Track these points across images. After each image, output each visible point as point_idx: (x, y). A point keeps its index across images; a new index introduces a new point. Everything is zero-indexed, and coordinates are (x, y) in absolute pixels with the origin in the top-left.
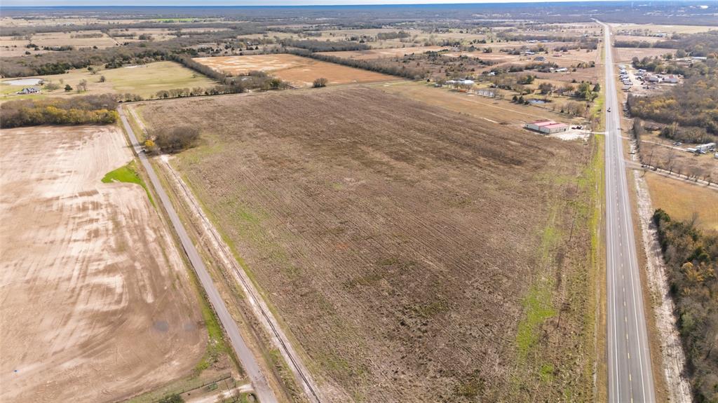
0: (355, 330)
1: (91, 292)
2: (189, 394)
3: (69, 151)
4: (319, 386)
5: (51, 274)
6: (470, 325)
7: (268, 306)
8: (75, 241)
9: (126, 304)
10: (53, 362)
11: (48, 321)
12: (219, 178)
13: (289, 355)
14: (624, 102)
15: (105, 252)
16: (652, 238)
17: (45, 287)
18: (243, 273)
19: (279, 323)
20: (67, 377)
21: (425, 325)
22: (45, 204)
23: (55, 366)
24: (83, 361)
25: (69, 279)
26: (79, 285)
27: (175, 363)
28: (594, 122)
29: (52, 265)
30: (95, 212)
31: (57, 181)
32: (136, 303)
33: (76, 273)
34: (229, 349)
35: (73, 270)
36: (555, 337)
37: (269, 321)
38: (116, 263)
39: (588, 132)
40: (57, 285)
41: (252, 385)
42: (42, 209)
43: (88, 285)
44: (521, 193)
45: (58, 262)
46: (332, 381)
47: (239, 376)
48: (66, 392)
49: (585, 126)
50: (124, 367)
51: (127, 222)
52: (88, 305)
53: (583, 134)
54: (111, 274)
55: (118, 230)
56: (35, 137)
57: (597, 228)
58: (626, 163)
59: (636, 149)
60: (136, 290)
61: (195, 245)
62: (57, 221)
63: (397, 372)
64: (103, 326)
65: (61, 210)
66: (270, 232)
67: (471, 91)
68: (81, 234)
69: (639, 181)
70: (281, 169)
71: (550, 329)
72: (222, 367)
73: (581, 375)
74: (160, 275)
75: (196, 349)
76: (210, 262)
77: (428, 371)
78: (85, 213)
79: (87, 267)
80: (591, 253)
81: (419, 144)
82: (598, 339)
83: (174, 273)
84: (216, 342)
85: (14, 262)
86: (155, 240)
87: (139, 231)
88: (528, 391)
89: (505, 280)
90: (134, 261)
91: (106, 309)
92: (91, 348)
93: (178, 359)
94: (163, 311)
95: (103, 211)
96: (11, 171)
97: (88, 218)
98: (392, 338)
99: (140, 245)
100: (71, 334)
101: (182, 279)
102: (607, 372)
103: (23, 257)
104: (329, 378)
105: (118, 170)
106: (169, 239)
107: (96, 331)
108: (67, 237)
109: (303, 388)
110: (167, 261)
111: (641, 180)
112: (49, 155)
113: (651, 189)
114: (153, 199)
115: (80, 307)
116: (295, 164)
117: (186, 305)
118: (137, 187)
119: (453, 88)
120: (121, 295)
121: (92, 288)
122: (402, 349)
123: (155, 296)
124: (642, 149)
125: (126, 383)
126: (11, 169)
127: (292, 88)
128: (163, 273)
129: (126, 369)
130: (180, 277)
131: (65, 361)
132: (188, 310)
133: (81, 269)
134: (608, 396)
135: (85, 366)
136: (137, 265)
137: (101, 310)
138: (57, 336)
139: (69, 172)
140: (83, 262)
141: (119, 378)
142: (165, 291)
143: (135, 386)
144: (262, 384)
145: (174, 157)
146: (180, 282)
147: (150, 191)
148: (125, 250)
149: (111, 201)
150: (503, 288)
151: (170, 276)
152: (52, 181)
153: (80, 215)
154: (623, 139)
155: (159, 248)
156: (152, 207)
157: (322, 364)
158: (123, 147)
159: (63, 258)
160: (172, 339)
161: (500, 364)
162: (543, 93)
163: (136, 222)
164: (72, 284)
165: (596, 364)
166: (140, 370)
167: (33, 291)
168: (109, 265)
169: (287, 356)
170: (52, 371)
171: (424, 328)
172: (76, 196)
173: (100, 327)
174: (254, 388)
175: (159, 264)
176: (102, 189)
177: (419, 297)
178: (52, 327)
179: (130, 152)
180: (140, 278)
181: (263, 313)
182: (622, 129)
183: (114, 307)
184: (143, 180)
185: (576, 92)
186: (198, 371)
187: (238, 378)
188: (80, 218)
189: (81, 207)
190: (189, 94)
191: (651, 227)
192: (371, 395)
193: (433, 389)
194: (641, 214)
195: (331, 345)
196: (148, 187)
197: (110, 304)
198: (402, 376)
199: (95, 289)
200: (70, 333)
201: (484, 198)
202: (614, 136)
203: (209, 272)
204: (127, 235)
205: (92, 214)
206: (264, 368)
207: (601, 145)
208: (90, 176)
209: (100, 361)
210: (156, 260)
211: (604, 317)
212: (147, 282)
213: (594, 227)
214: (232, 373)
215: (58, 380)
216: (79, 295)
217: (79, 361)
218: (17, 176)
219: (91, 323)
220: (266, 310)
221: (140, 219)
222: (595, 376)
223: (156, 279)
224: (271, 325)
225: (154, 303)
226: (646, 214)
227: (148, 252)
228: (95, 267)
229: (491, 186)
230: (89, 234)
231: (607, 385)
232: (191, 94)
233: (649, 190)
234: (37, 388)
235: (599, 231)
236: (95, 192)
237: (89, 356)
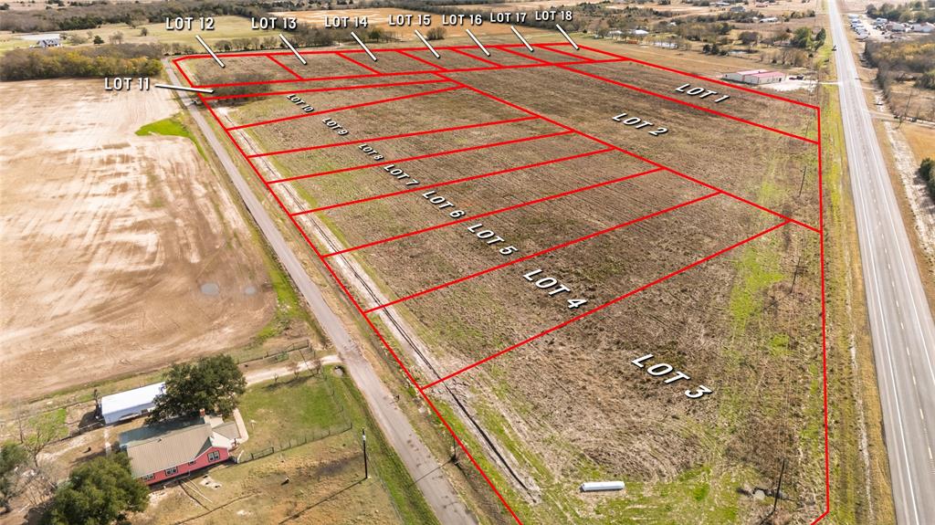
0: (490, 296)
1: (112, 250)
2: (246, 366)
3: (93, 103)
4: (437, 358)
5: (59, 231)
6: (659, 290)
7: (364, 268)
8: (94, 195)
9: (161, 265)
10: (51, 327)
11: (49, 281)
12: (295, 131)
13: (394, 323)
14: (861, 52)
15: (135, 207)
16: (920, 194)
17: (48, 244)
18: (329, 233)
19: (379, 286)
20: (71, 344)
21: (593, 290)
22: (56, 157)
23: (55, 331)
24: (96, 326)
25: (82, 236)
26: (96, 242)
27: (228, 330)
28: (822, 72)
29: (60, 220)
30: (125, 166)
31: (73, 133)
32: (175, 262)
33: (92, 230)
34: (306, 315)
35: (89, 226)
36: (789, 305)
37: (364, 284)
38: (150, 220)
39: (813, 82)
40: (66, 242)
41: (340, 356)
42: (53, 161)
43: (109, 243)
44: (723, 146)
45: (68, 218)
46: (457, 352)
47: (320, 345)
48: (68, 362)
49: (809, 77)
50: (154, 334)
51: (168, 177)
52: (107, 264)
53: (808, 84)
54: (141, 231)
55: (155, 185)
56: (49, 90)
57: (837, 184)
58: (871, 114)
59: (883, 100)
60: (176, 249)
61: (260, 200)
62: (72, 174)
63: (552, 343)
64: (127, 288)
65: (78, 163)
66: (366, 188)
67: (644, 42)
68: (105, 187)
69: (892, 134)
70: (384, 122)
71: (780, 295)
72: (296, 334)
73: (832, 348)
74: (211, 233)
75: (259, 315)
76: (282, 219)
77: (599, 342)
78: (110, 166)
79: (108, 223)
80: (832, 211)
81: (575, 96)
82: (853, 307)
83: (231, 232)
84: (288, 307)
85: (8, 217)
86: (205, 196)
87: (183, 186)
88: (753, 367)
89: (707, 240)
90: (175, 217)
91: (131, 269)
92: (108, 312)
93: (232, 325)
94: (213, 272)
95: (136, 164)
96: (16, 124)
97: (114, 172)
98: (543, 305)
99: (184, 201)
100: (80, 297)
101: (241, 237)
102: (871, 345)
103: (20, 212)
104: (452, 349)
105: (159, 122)
106: (224, 195)
107: (116, 293)
108: (84, 191)
109: (414, 362)
110: (221, 217)
111: (895, 132)
112: (68, 108)
113: (912, 141)
114: (205, 152)
115: (96, 266)
116: (402, 117)
117: (245, 266)
118: (183, 140)
119: (619, 39)
120: (154, 254)
121: (114, 245)
122: (559, 317)
123: (202, 255)
124: (892, 99)
125: (156, 352)
126: (13, 122)
127: (397, 40)
128: (214, 231)
129: (157, 336)
130: (238, 235)
131: (70, 326)
132: (249, 271)
133: (100, 226)
134: (876, 374)
135: (97, 332)
136: (179, 222)
137: (125, 270)
138: (60, 298)
139: (91, 124)
140: (103, 218)
141: (145, 346)
142: (216, 250)
143: (169, 355)
144: (354, 354)
145: (237, 109)
146: (238, 241)
147: (201, 145)
148: (163, 206)
149: (147, 154)
150: (705, 248)
151: (225, 234)
152: (68, 133)
153: (104, 168)
154: (863, 89)
155: (210, 204)
156: (202, 161)
157: (442, 333)
158: (167, 100)
159: (76, 213)
160: (224, 304)
161: (707, 335)
162: (744, 44)
163: (180, 176)
164: (86, 241)
165: (853, 336)
166: (176, 338)
167: (31, 248)
168: (139, 222)
169: (390, 323)
170: (49, 337)
171: (590, 294)
172: (99, 149)
173: (122, 289)
174: (343, 359)
175: (209, 221)
176: (136, 142)
177: (582, 259)
178: (54, 288)
179: (176, 104)
180: (181, 235)
181: (356, 275)
182: (861, 79)
183: (143, 267)
184: (192, 133)
185: (792, 41)
186: (260, 340)
187: (319, 347)
188: (102, 171)
189: (105, 160)
190: (259, 47)
191: (916, 182)
192: (515, 369)
193: (607, 363)
194: (900, 167)
195: (454, 312)
196: (198, 140)
197: (138, 263)
198: (561, 348)
199: (117, 247)
200: (78, 295)
201: (670, 151)
202: (851, 86)
203: (280, 230)
204: (167, 190)
205: (120, 167)
206: (358, 337)
207: (833, 96)
208: (121, 128)
209: (120, 327)
210: (206, 216)
211: (860, 281)
212: (191, 240)
213: (833, 182)
214: (311, 341)
215: (57, 347)
216: (94, 253)
217: (90, 326)
218: (21, 129)
219: (110, 284)
220: (360, 272)
221: (185, 173)
222: (853, 351)
223: (205, 238)
224: (368, 288)
225: (200, 264)
226: (908, 167)
227: (195, 208)
228: (119, 224)
229: (680, 139)
230: (115, 188)
231: (873, 360)
232: (262, 46)
233: (909, 143)
234: (27, 356)
235: (841, 186)
236: (127, 145)
237: (105, 321)
